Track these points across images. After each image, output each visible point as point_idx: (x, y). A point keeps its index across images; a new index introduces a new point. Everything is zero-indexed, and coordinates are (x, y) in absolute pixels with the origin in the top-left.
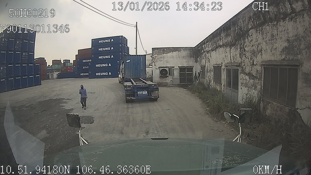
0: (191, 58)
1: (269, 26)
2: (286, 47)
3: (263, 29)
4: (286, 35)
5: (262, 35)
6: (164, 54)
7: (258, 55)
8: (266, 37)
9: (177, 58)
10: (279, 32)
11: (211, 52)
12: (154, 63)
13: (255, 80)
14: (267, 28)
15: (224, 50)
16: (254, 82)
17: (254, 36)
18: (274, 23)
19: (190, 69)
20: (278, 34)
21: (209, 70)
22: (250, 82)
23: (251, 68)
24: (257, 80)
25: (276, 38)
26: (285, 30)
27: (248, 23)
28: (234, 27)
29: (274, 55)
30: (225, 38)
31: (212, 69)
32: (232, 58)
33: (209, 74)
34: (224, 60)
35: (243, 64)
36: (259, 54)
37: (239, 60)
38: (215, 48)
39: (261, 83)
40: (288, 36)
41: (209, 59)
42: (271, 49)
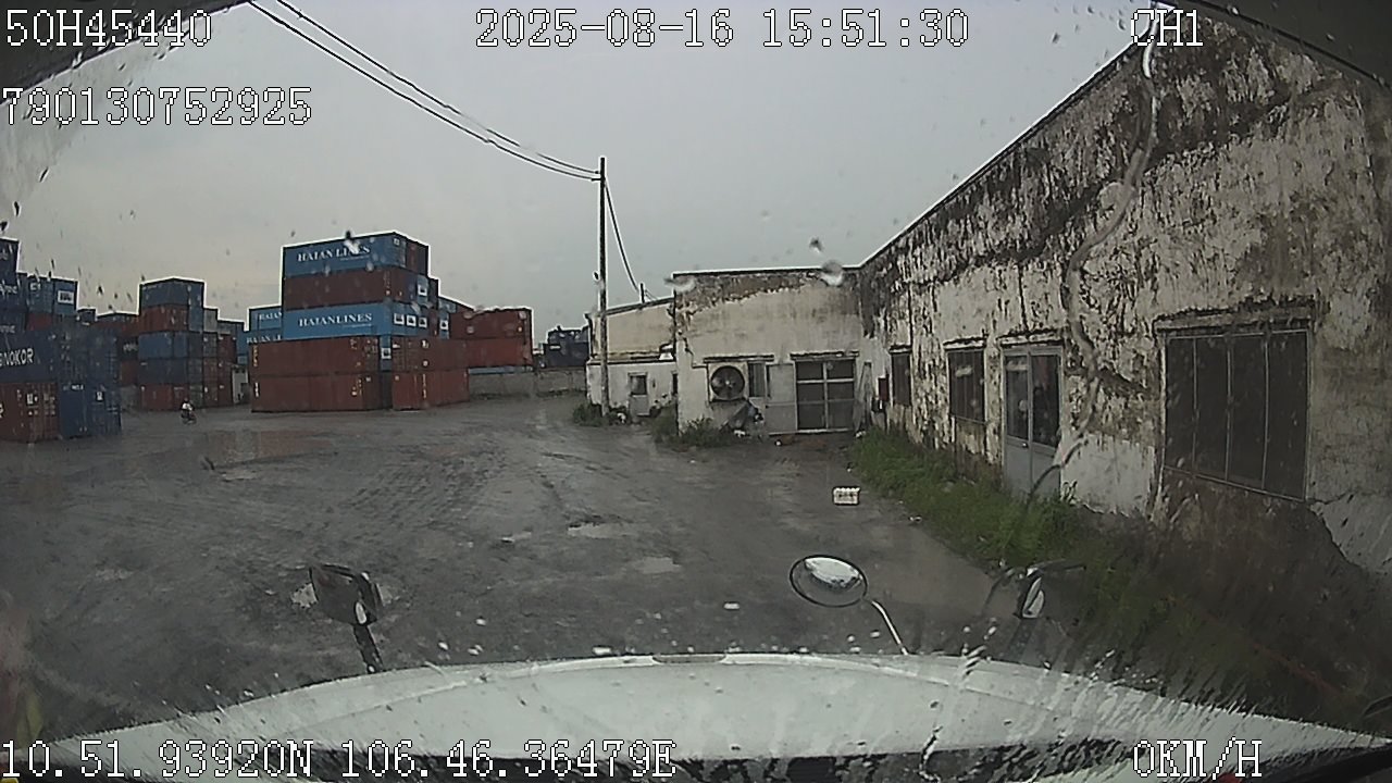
0: (848, 316)
1: (1183, 162)
2: (1255, 248)
3: (1156, 179)
4: (1256, 199)
5: (1155, 203)
6: (727, 303)
7: (1141, 290)
8: (1170, 213)
9: (784, 316)
10: (1225, 187)
11: (934, 288)
12: (684, 343)
13: (1132, 396)
14: (1174, 172)
15: (995, 278)
16: (1126, 406)
18: (1205, 151)
19: (845, 365)
21: (927, 369)
22: (1108, 409)
23: (1114, 347)
24: (1137, 398)
25: (1212, 211)
26: (1248, 178)
27: (1096, 153)
28: (1033, 174)
29: (1206, 285)
30: (997, 223)
31: (940, 360)
32: (1029, 312)
33: (930, 383)
34: (995, 322)
36: (1143, 287)
37: (1058, 317)
38: (954, 267)
39: (1157, 407)
40: (1262, 203)
41: (925, 317)
42: (1192, 261)
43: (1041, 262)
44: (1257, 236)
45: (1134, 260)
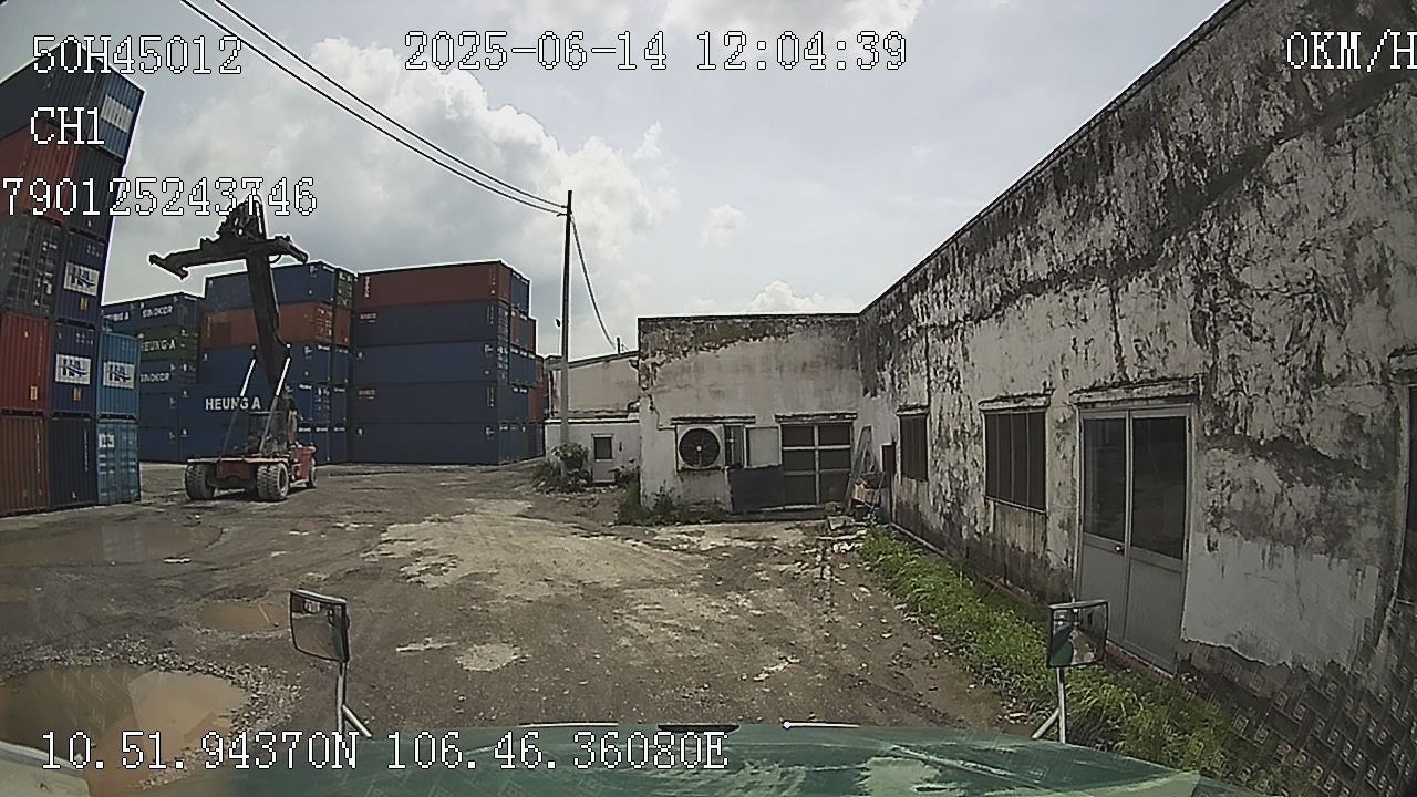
7: (1357, 307)
11: (964, 330)
13: (1336, 483)
15: (1067, 309)
19: (839, 429)
22: (1286, 503)
24: (1348, 487)
27: (1256, 101)
28: (1136, 150)
32: (1129, 352)
33: (956, 454)
34: (1066, 370)
35: (1225, 383)
36: (1361, 301)
38: (997, 300)
41: (950, 370)
43: (1153, 277)
45: (1342, 259)
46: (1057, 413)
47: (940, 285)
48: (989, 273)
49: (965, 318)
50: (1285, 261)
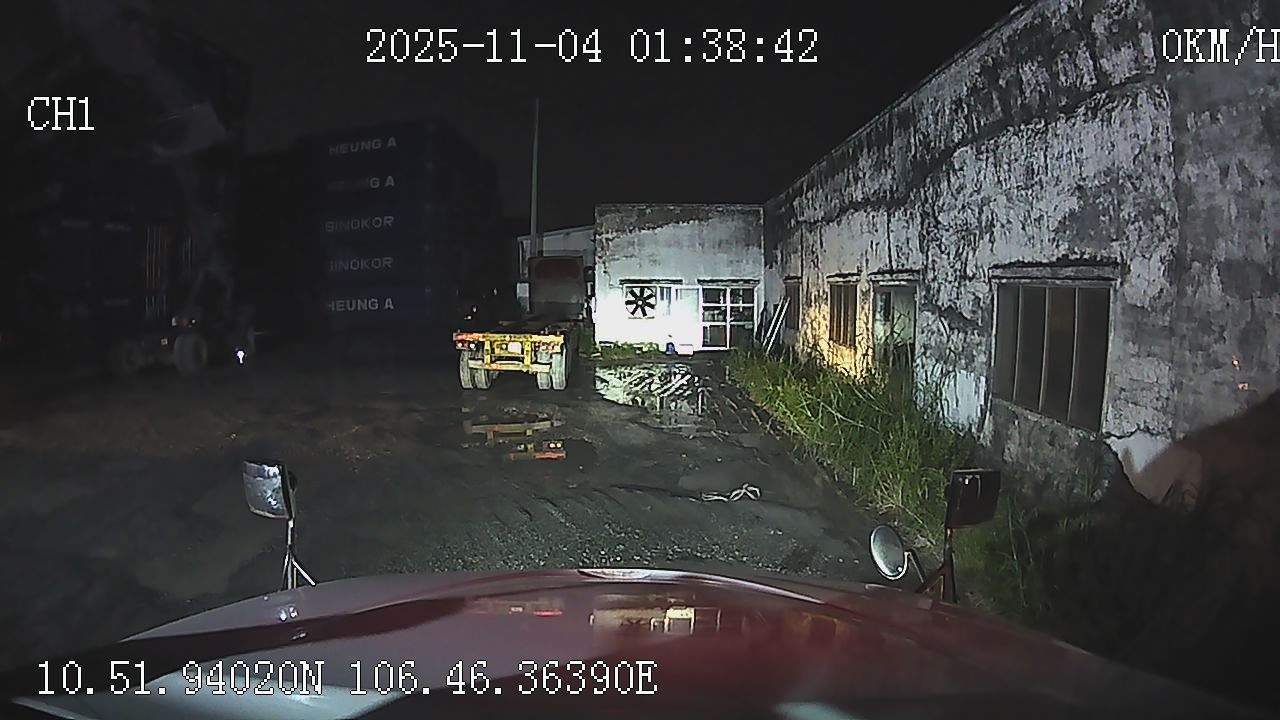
0: (751, 247)
1: (1020, 134)
2: (1072, 213)
3: (998, 147)
4: (1076, 170)
5: (996, 167)
6: (643, 231)
7: (981, 241)
8: (1007, 177)
9: (694, 245)
10: (1051, 159)
11: (821, 228)
12: (602, 265)
13: (970, 332)
14: (1014, 143)
15: (869, 222)
16: (965, 341)
17: (970, 172)
18: (1038, 127)
19: (746, 290)
20: (1047, 165)
21: (813, 298)
22: (951, 342)
23: (958, 288)
24: (974, 334)
25: (1040, 180)
26: (1070, 153)
27: (952, 121)
28: (903, 134)
29: (1032, 241)
30: (873, 174)
31: (824, 291)
32: (894, 253)
33: (815, 311)
34: (867, 260)
35: (931, 276)
36: (983, 238)
37: (916, 260)
38: (838, 211)
39: (989, 343)
40: (1081, 174)
41: (813, 253)
42: (1022, 219)
43: (905, 211)
44: (1074, 203)
45: (977, 215)
46: (862, 286)
47: (809, 195)
48: (835, 191)
49: (822, 218)
50: (956, 212)
